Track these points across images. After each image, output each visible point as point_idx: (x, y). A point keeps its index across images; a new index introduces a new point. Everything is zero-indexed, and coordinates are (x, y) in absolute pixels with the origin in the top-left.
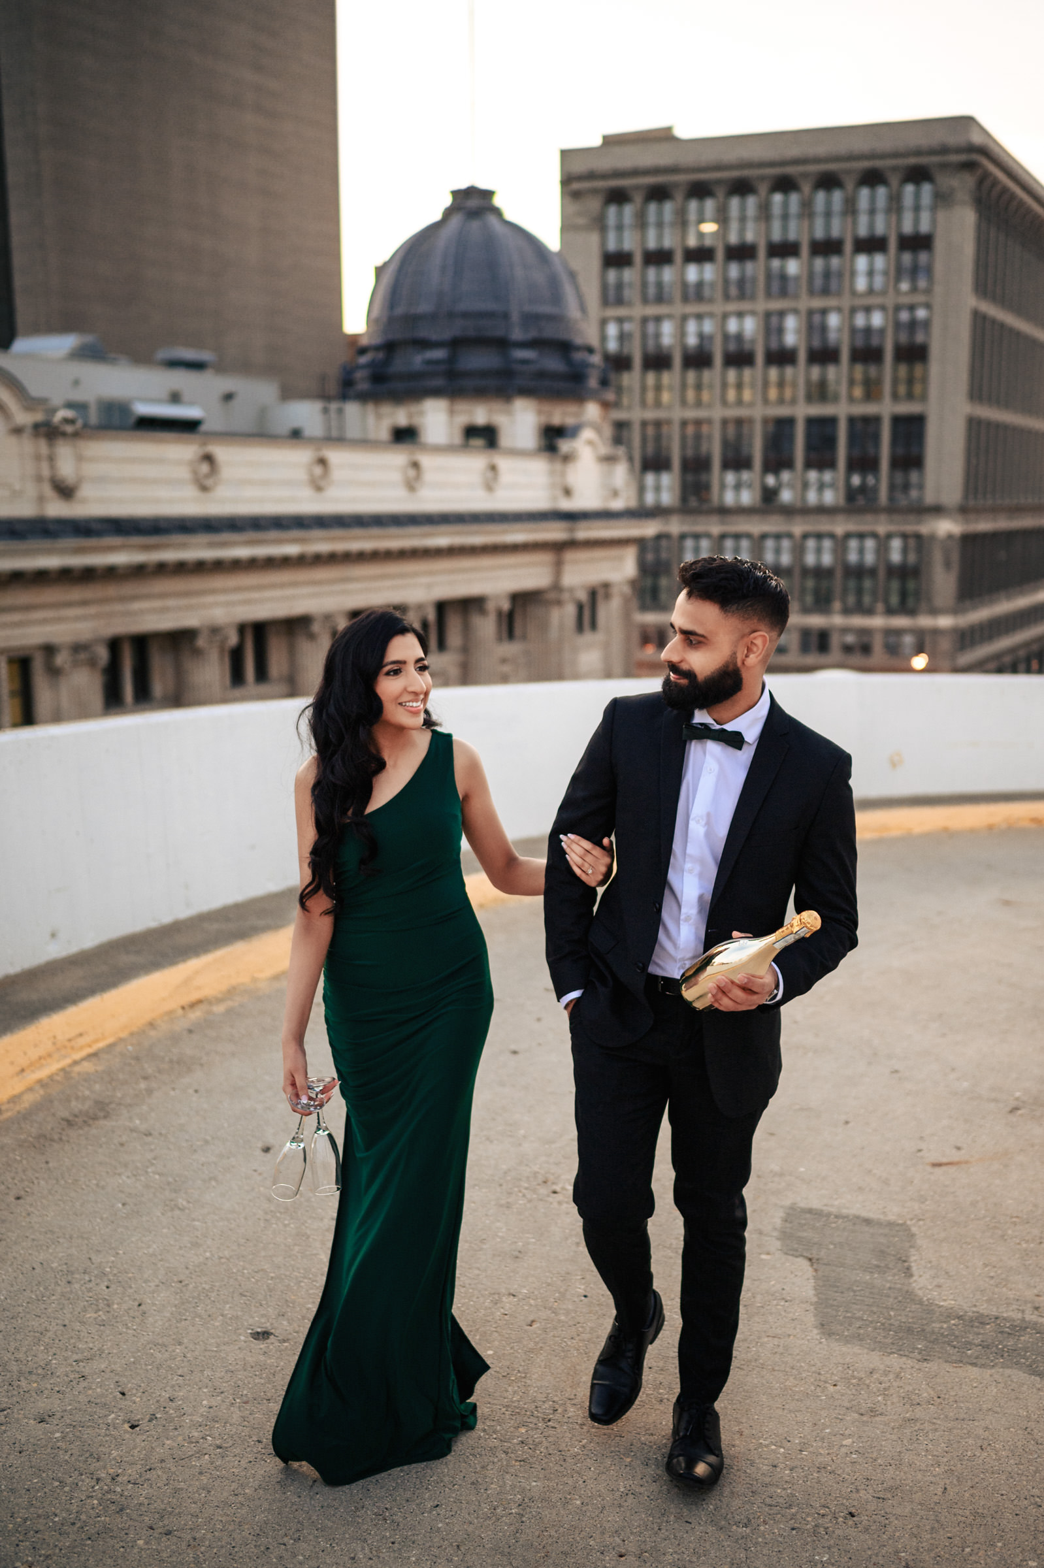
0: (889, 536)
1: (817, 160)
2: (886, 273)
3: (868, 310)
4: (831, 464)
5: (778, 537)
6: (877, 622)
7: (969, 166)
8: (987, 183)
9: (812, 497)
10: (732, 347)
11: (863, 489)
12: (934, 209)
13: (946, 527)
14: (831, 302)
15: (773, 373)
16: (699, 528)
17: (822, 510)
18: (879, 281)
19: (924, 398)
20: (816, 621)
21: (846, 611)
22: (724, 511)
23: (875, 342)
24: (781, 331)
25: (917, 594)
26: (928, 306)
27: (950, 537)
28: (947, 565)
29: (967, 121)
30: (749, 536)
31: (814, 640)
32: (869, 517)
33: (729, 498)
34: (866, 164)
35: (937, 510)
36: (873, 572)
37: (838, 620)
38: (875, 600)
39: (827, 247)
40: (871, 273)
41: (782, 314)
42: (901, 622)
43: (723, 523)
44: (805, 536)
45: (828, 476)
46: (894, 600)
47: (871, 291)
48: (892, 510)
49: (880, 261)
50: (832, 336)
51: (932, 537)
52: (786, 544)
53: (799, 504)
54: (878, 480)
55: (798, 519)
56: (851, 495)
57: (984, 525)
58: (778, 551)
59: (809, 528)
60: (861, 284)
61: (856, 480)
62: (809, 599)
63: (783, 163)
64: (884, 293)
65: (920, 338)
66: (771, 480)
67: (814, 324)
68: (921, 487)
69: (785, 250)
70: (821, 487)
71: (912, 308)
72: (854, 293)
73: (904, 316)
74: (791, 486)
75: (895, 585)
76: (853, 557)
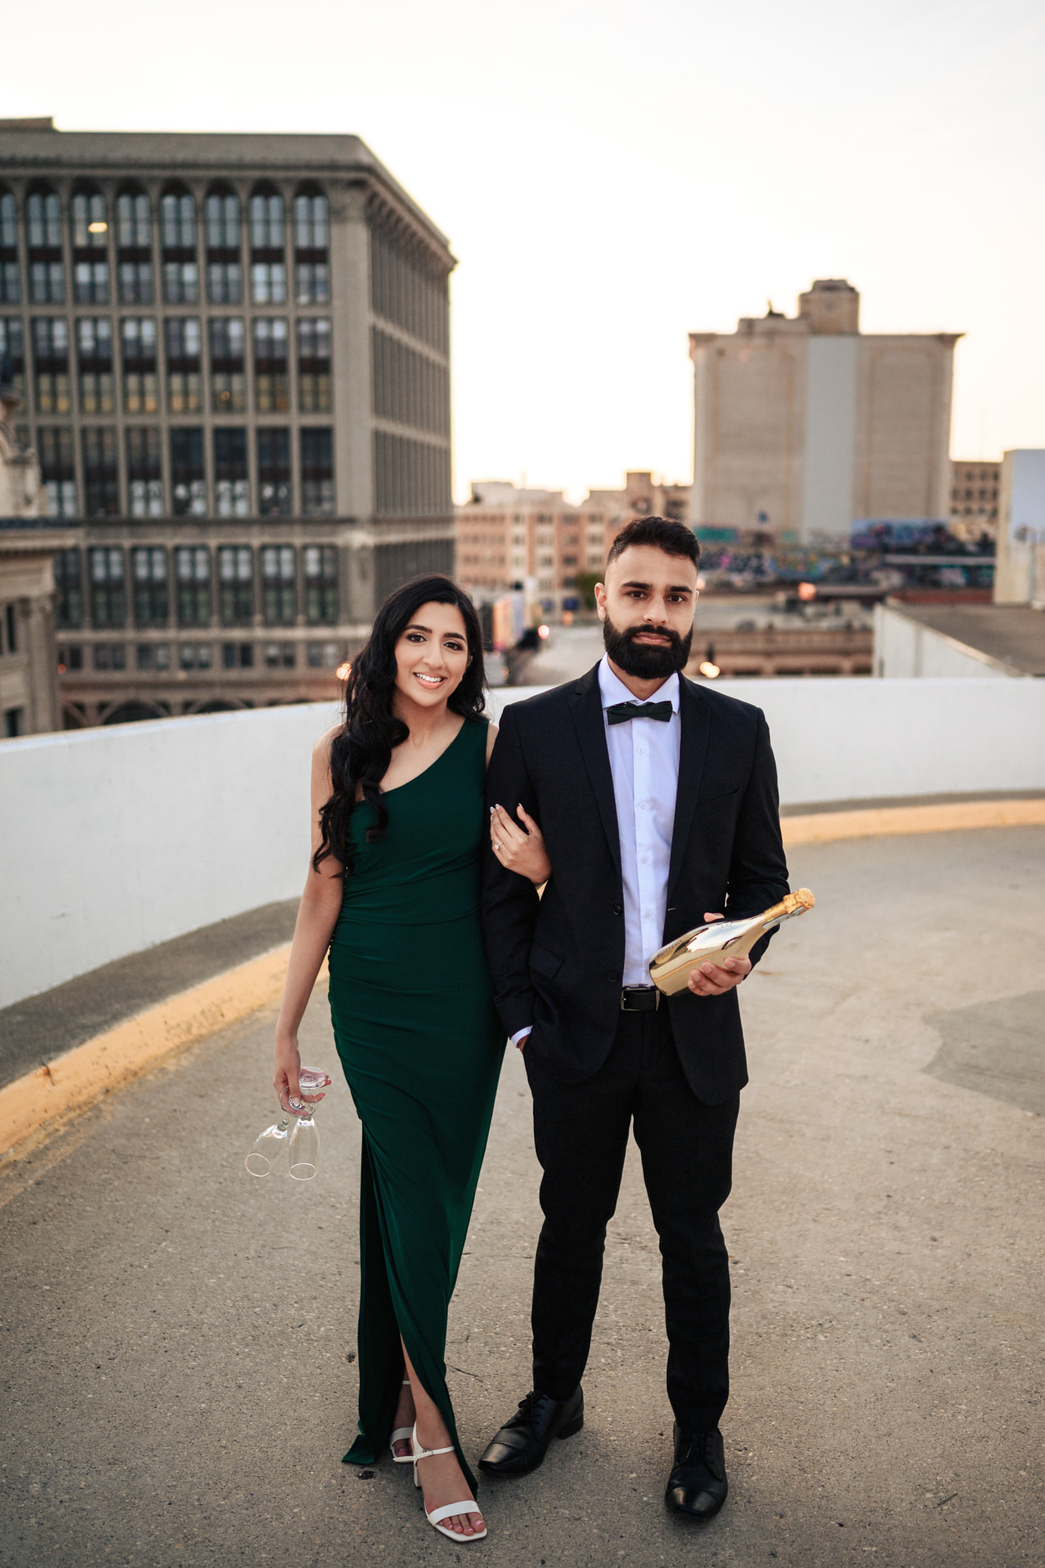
0: (305, 548)
1: (208, 166)
2: (285, 283)
3: (270, 321)
4: (243, 476)
5: (193, 549)
6: (299, 633)
7: (359, 184)
8: (376, 203)
9: (225, 509)
10: (131, 352)
11: (275, 500)
12: (328, 222)
13: (360, 538)
14: (231, 311)
15: (177, 381)
16: (109, 541)
17: (234, 522)
18: (278, 293)
19: (329, 409)
20: (238, 634)
21: (267, 624)
22: (134, 524)
23: (278, 353)
24: (182, 339)
25: (336, 604)
26: (328, 319)
27: (364, 548)
28: (363, 575)
29: (351, 141)
30: (161, 548)
31: (237, 653)
32: (284, 529)
33: (139, 509)
34: (258, 174)
35: (350, 522)
36: (291, 584)
37: (259, 633)
38: (296, 613)
39: (224, 256)
40: (269, 284)
41: (183, 321)
42: (322, 633)
43: (132, 535)
44: (220, 549)
45: (239, 487)
46: (314, 612)
47: (270, 302)
48: (306, 521)
49: (277, 272)
50: (235, 346)
51: (347, 549)
52: (201, 556)
53: (211, 515)
54: (290, 491)
55: (212, 531)
56: (265, 507)
57: (394, 537)
58: (193, 564)
59: (223, 540)
60: (261, 294)
61: (268, 491)
62: (229, 613)
63: (174, 166)
64: (283, 303)
65: (322, 353)
66: (181, 491)
67: (216, 334)
68: (333, 499)
69: (182, 255)
70: (234, 499)
71: (313, 320)
72: (253, 304)
73: (305, 328)
74: (204, 497)
75: (314, 595)
76: (270, 569)
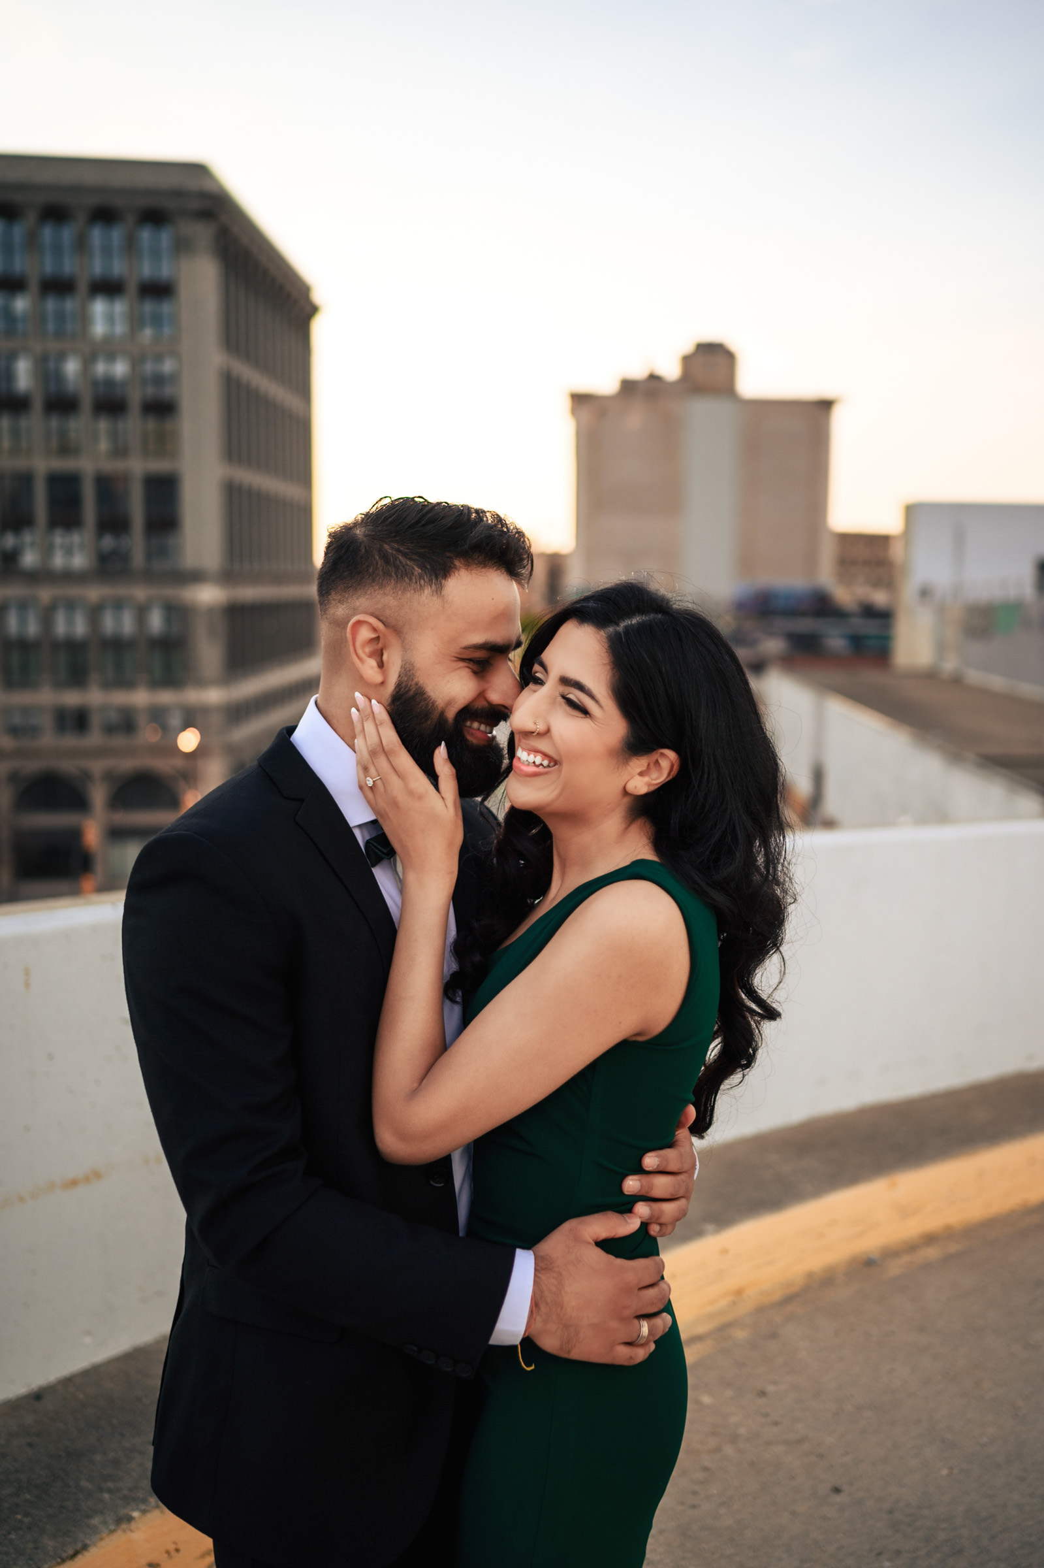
0: (148, 604)
1: (42, 189)
2: (126, 321)
3: (111, 357)
4: (77, 524)
5: (22, 605)
6: (141, 697)
7: (207, 215)
8: (228, 237)
9: (58, 561)
11: (115, 552)
12: (175, 253)
13: (208, 595)
14: (67, 345)
17: (68, 576)
18: (120, 329)
19: (175, 453)
20: (72, 698)
21: (107, 685)
23: (117, 394)
24: (10, 373)
25: (184, 665)
26: (175, 357)
27: (214, 605)
28: (212, 635)
29: (199, 170)
31: (71, 720)
32: (123, 583)
34: (96, 200)
35: (196, 577)
36: (132, 644)
37: (97, 697)
38: (137, 672)
39: (59, 286)
40: (109, 320)
41: (12, 355)
42: (166, 697)
44: (53, 604)
45: (75, 538)
46: (158, 670)
47: (110, 337)
48: (149, 576)
49: (119, 306)
50: (70, 385)
51: (194, 607)
52: (31, 612)
53: (43, 569)
54: (131, 543)
55: (43, 585)
56: (103, 558)
57: (250, 593)
58: (23, 621)
59: (57, 595)
60: (100, 330)
61: (107, 543)
62: (63, 672)
64: (125, 341)
65: (168, 391)
66: (9, 541)
67: (48, 372)
68: (179, 551)
69: (11, 284)
70: (69, 550)
71: (159, 358)
72: (91, 338)
73: (149, 367)
74: (33, 548)
75: (157, 658)
76: (109, 629)
